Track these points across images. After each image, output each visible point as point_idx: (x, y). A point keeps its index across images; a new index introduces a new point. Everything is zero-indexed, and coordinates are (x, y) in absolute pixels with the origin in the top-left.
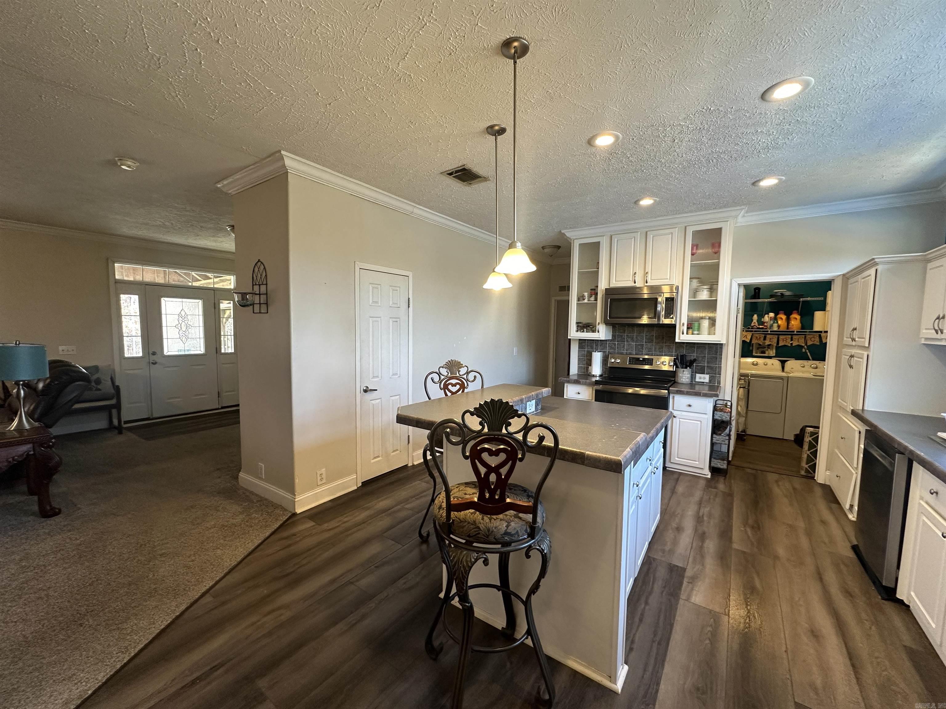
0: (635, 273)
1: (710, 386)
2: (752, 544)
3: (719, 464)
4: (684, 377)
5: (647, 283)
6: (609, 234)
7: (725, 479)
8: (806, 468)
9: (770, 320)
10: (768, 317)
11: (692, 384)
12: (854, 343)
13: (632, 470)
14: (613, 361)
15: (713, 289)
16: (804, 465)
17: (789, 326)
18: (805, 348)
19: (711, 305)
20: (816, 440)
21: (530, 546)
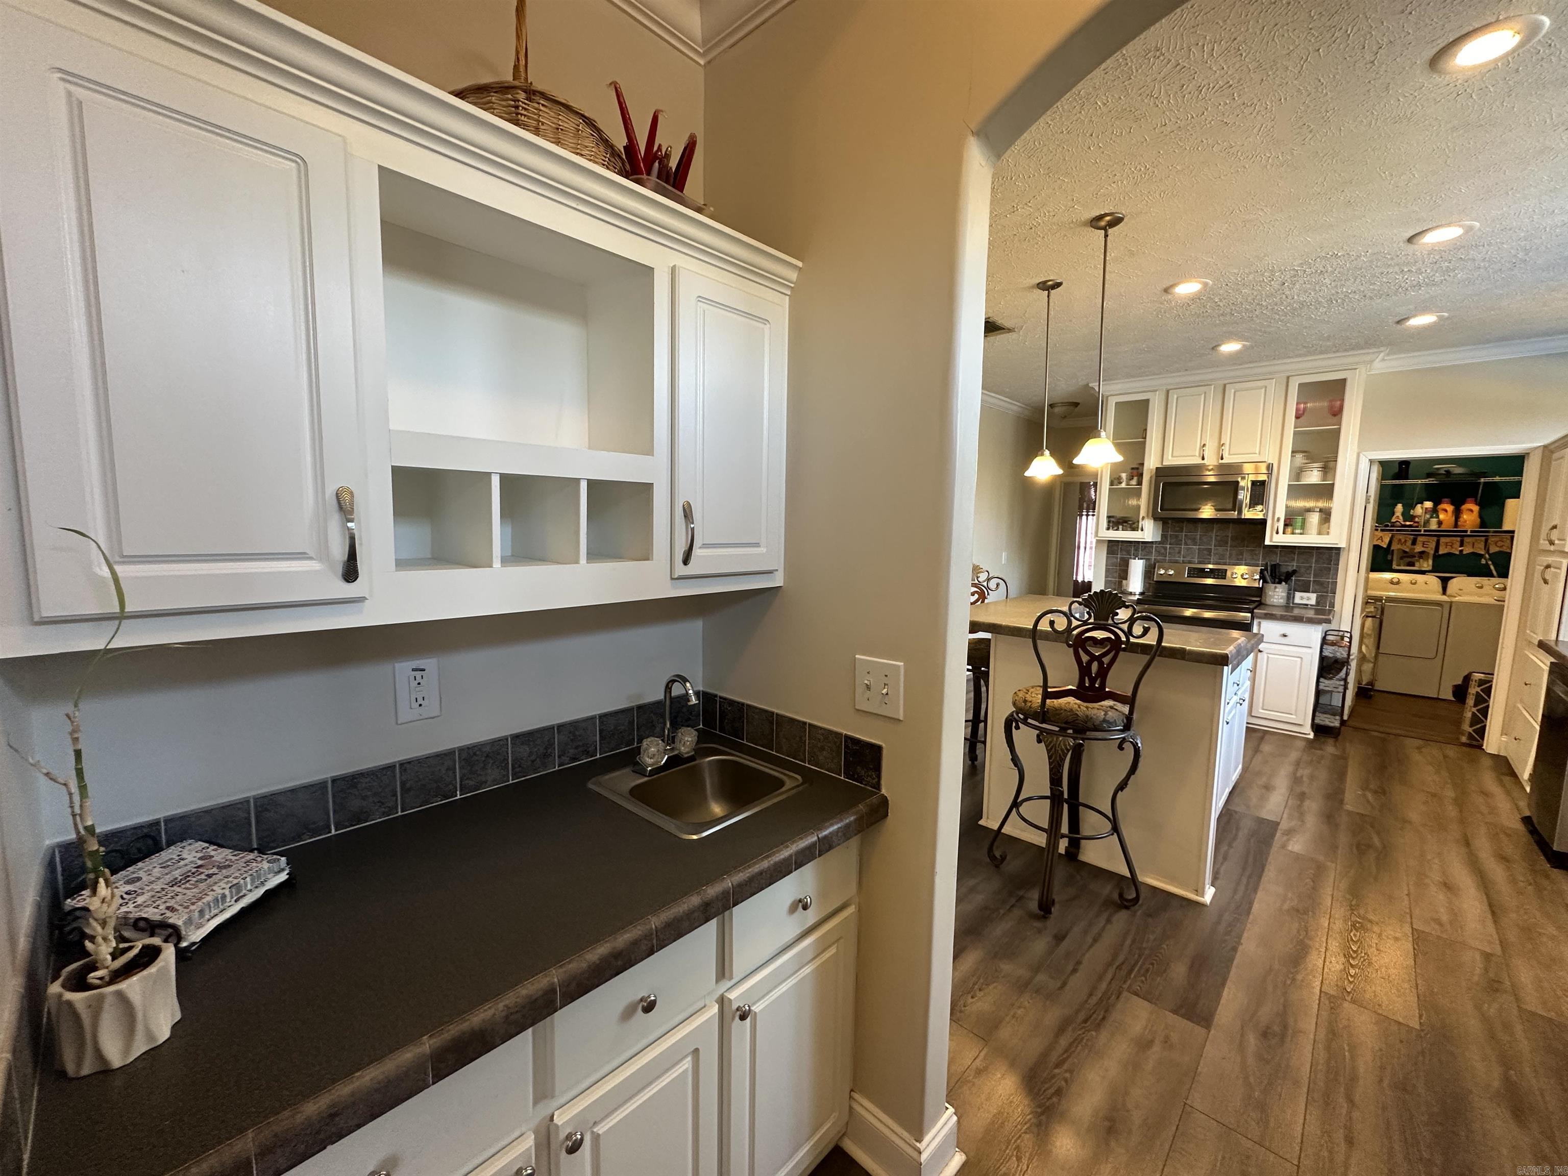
0: (1204, 445)
1: (1316, 610)
2: (1373, 807)
3: (1326, 720)
4: (1276, 597)
5: (1222, 459)
6: (1164, 388)
7: (1335, 742)
8: (1470, 733)
9: (1426, 513)
10: (1422, 508)
11: (1289, 604)
12: (1552, 548)
13: (1229, 676)
14: (1162, 572)
15: (1328, 468)
16: (1467, 727)
17: (1459, 523)
18: (1485, 559)
19: (1326, 491)
20: (1488, 691)
21: (1124, 738)
